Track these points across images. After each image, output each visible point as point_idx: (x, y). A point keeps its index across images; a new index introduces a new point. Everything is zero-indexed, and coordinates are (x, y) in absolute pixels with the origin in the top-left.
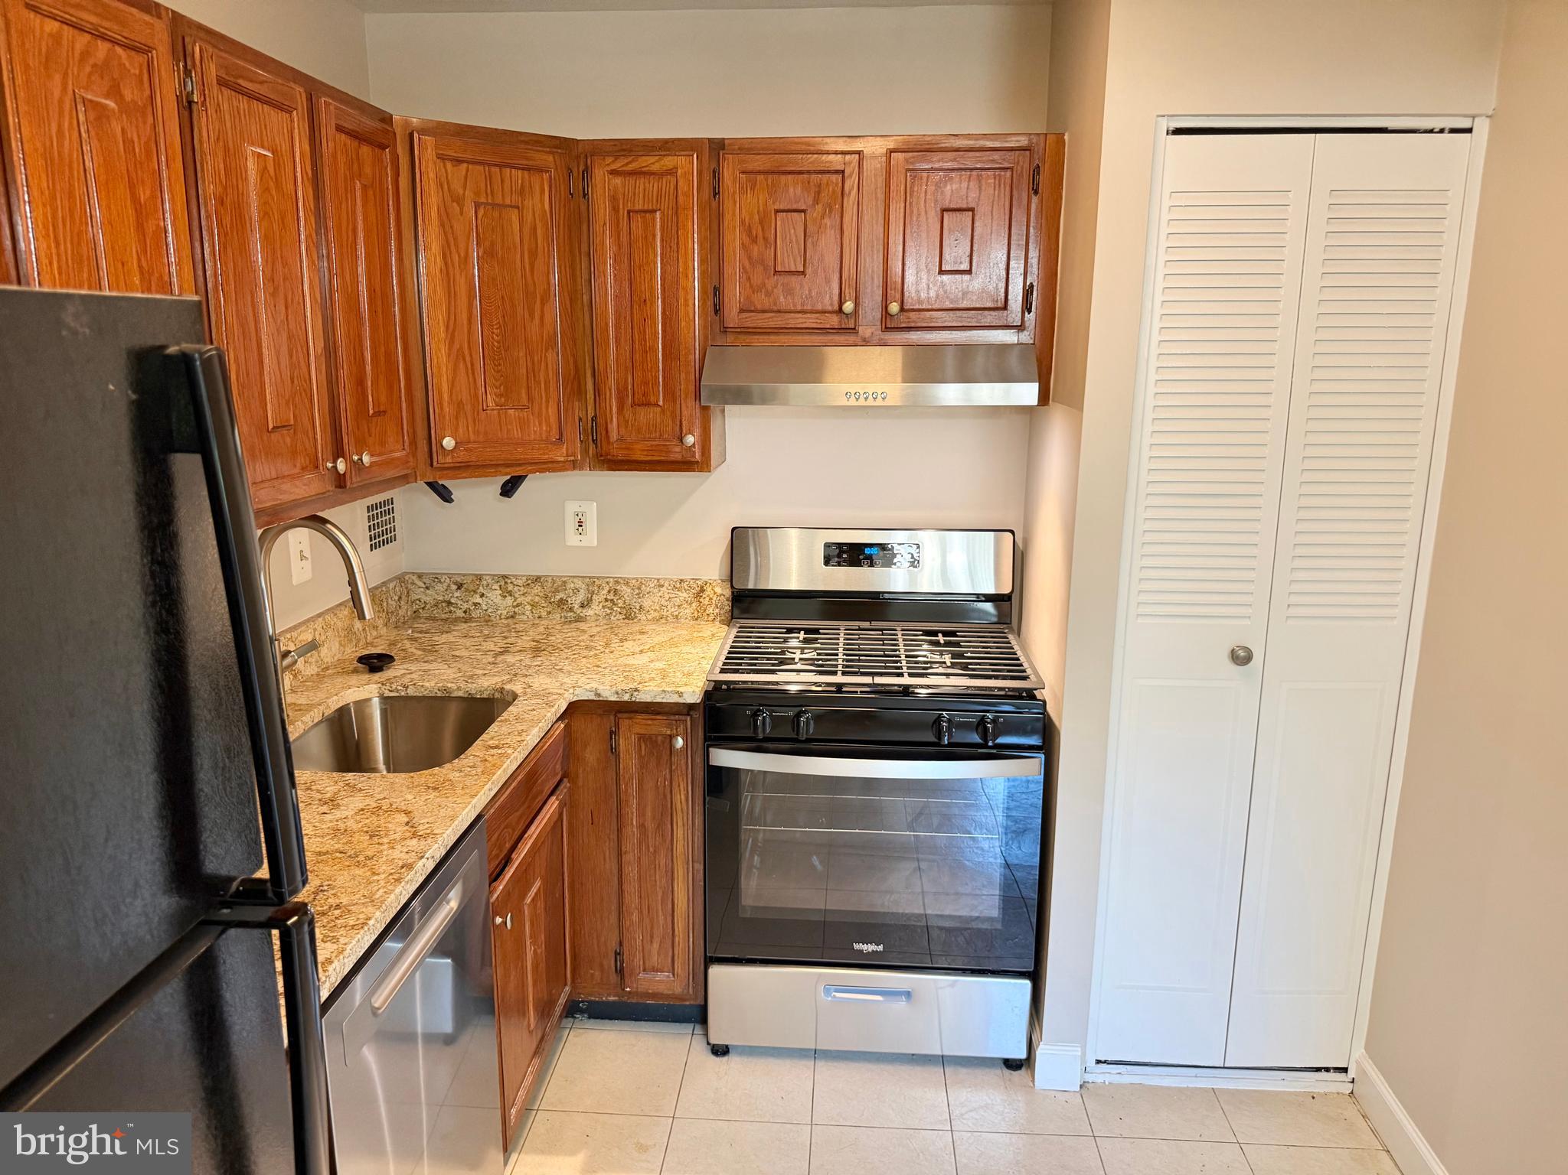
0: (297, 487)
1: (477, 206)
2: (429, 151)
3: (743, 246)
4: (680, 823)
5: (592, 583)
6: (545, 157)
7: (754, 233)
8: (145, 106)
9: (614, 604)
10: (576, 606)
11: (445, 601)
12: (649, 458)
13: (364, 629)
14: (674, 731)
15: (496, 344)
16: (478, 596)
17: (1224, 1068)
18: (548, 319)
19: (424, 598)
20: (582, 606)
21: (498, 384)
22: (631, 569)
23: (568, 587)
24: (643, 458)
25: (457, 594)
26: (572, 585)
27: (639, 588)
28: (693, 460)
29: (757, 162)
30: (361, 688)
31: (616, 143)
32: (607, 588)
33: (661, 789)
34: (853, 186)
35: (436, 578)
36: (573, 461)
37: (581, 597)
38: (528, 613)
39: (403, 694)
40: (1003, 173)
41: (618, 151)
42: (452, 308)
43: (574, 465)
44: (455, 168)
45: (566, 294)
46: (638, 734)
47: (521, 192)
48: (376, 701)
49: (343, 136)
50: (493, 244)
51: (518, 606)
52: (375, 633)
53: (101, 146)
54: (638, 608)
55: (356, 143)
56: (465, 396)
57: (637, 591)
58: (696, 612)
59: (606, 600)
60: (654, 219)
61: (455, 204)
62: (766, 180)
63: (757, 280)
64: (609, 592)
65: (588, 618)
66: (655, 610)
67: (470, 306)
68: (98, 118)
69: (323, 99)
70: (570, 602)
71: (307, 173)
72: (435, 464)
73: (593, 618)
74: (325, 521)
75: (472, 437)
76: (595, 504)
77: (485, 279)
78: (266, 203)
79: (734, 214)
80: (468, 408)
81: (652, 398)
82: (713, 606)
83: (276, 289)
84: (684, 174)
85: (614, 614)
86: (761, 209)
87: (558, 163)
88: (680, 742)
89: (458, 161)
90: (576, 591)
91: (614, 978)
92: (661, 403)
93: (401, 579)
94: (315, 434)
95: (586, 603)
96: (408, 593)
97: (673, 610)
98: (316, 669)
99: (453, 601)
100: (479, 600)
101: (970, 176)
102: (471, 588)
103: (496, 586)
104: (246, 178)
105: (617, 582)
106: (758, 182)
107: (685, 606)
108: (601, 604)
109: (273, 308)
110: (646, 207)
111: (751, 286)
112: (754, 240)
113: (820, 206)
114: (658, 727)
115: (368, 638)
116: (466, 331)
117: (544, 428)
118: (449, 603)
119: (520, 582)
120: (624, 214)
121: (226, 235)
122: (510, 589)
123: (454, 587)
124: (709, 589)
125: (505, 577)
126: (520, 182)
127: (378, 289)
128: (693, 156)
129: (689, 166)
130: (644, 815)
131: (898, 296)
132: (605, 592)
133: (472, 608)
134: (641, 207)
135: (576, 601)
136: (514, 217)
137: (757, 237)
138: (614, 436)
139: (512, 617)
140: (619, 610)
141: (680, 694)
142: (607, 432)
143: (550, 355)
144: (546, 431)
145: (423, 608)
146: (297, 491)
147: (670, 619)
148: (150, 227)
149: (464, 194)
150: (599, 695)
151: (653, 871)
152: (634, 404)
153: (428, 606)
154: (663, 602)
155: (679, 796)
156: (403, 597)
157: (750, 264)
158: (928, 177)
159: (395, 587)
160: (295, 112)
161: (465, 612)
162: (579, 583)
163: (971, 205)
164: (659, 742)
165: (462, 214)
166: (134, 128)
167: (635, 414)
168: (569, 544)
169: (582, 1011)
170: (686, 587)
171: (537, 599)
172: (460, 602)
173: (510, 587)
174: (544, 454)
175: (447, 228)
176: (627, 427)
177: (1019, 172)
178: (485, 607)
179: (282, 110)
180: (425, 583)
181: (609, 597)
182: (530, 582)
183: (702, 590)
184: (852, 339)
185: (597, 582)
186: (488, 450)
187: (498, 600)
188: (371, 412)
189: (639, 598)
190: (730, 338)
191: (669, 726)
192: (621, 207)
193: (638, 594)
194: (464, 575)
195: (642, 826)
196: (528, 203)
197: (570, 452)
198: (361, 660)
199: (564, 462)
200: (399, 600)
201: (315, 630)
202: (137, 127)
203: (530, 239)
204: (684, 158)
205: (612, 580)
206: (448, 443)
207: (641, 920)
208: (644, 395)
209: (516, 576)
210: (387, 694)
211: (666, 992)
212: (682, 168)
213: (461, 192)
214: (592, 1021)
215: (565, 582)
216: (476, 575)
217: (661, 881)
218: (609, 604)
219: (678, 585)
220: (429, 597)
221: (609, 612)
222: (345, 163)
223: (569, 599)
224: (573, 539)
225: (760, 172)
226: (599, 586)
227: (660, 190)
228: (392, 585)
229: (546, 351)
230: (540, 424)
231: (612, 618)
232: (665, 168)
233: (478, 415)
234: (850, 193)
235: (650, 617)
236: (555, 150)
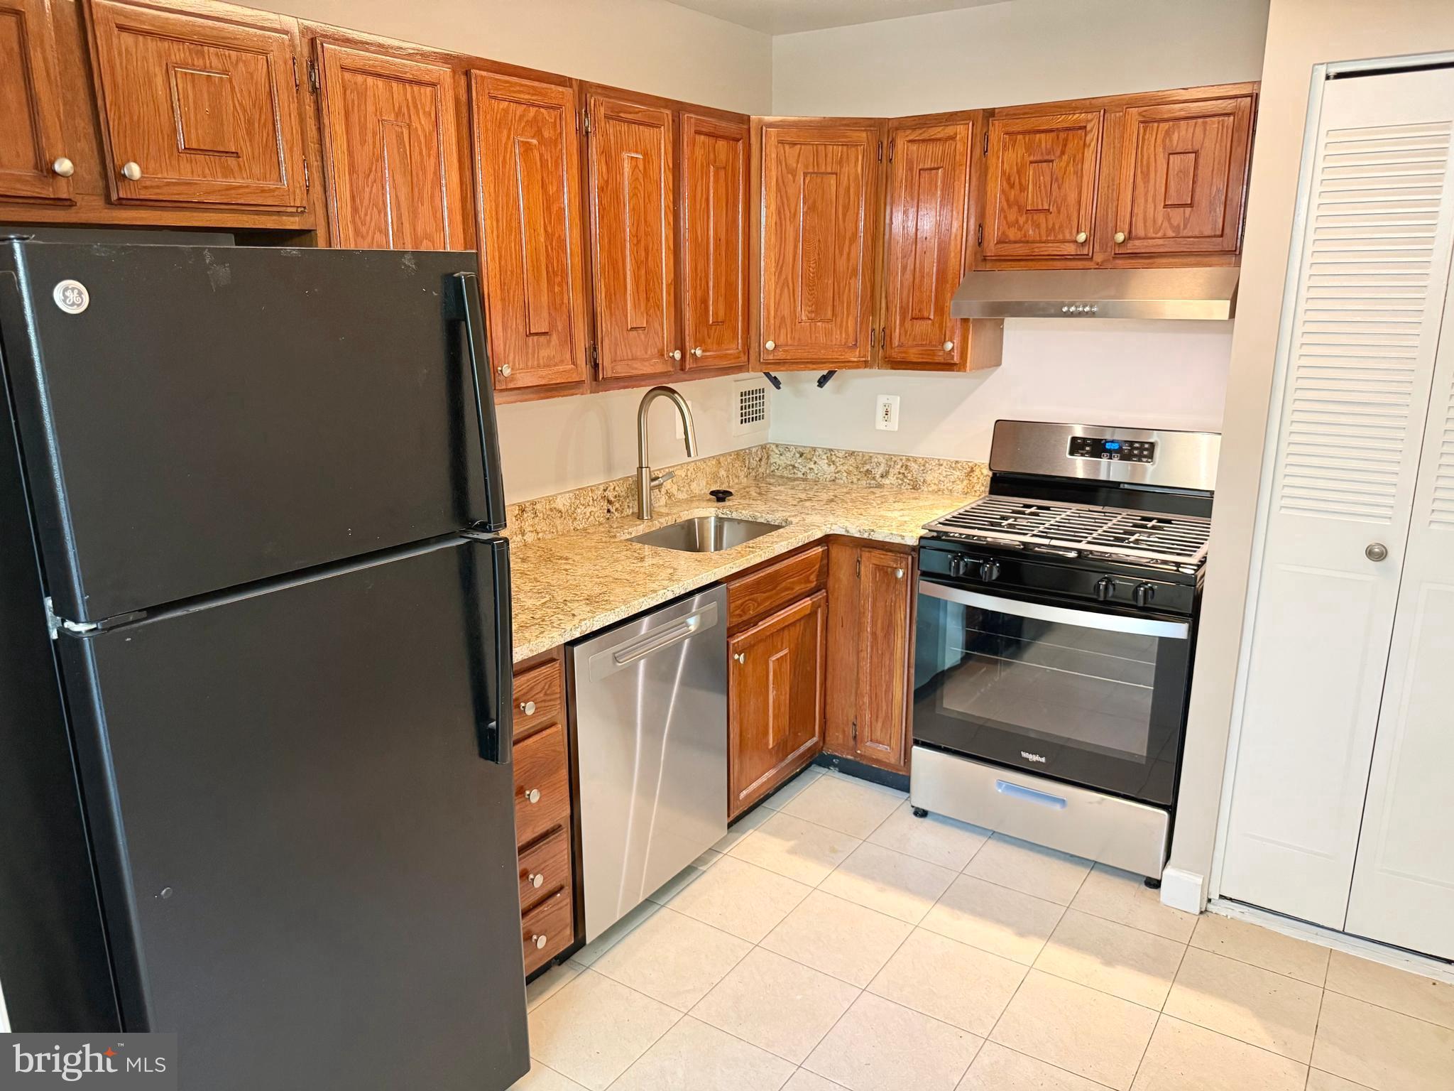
0: (645, 366)
1: (805, 174)
2: (773, 139)
3: (1003, 191)
4: (900, 636)
5: (890, 459)
6: (857, 134)
7: (1012, 179)
8: (556, 139)
9: (905, 477)
10: (878, 476)
11: (791, 465)
12: (920, 360)
13: (728, 476)
14: (899, 565)
15: (811, 275)
16: (812, 463)
17: (1343, 932)
18: (853, 255)
19: (779, 462)
20: (882, 476)
21: (810, 304)
22: (921, 451)
23: (873, 461)
24: (915, 360)
25: (799, 461)
26: (876, 460)
27: (924, 466)
28: (953, 362)
29: (1018, 126)
30: (705, 509)
31: (915, 118)
32: (900, 464)
33: (888, 609)
34: (1093, 139)
35: (787, 448)
36: (865, 361)
37: (882, 469)
38: (844, 478)
39: (730, 517)
40: (1226, 118)
41: (916, 125)
42: (782, 249)
43: (866, 364)
44: (791, 149)
45: (869, 235)
46: (874, 564)
47: (840, 162)
48: (713, 519)
49: (702, 137)
50: (815, 202)
51: (838, 472)
52: (736, 481)
53: (526, 166)
54: (922, 481)
55: (712, 140)
56: (786, 312)
57: (922, 468)
58: (966, 488)
59: (899, 473)
60: (937, 173)
61: (790, 176)
62: (1024, 138)
63: (1012, 217)
64: (902, 467)
65: (885, 486)
66: (935, 484)
67: (796, 247)
68: (526, 151)
69: (686, 116)
70: (873, 473)
71: (668, 166)
72: (762, 360)
73: (889, 487)
74: (673, 392)
75: (790, 342)
76: (899, 398)
77: (807, 228)
78: (636, 188)
79: (997, 167)
80: (788, 321)
81: (925, 313)
82: (980, 484)
83: (639, 242)
84: (962, 139)
85: (904, 484)
86: (1019, 161)
87: (870, 138)
88: (900, 574)
89: (793, 144)
90: (879, 464)
91: (852, 743)
92: (932, 317)
93: (763, 447)
94: (663, 334)
95: (884, 474)
96: (768, 457)
97: (948, 485)
98: (686, 496)
99: (796, 466)
100: (813, 466)
101: (1196, 124)
102: (809, 456)
103: (824, 457)
104: (623, 174)
105: (908, 460)
106: (1018, 141)
107: (958, 482)
108: (895, 476)
109: (636, 254)
110: (932, 166)
111: (1007, 223)
112: (1012, 186)
113: (1066, 156)
114: (888, 559)
115: (731, 482)
116: (791, 266)
117: (844, 336)
118: (794, 467)
119: (840, 455)
120: (916, 172)
121: (604, 209)
122: (833, 459)
123: (798, 455)
124: (978, 470)
125: (831, 450)
126: (839, 154)
127: (723, 237)
128: (968, 124)
129: (963, 131)
130: (876, 626)
131: (1127, 227)
132: (899, 466)
133: (808, 472)
134: (929, 167)
135: (878, 472)
136: (832, 182)
137: (1014, 184)
138: (896, 342)
139: (834, 480)
140: (908, 481)
141: (903, 537)
142: (891, 338)
143: (852, 281)
144: (845, 338)
145: (777, 469)
146: (645, 369)
147: (946, 492)
148: (555, 208)
149: (797, 168)
150: (847, 531)
151: (880, 668)
152: (913, 319)
153: (781, 468)
154: (942, 478)
155: (899, 615)
156: (764, 460)
157: (1008, 204)
158: (1158, 127)
159: (757, 451)
160: (663, 127)
161: (803, 474)
162: (881, 459)
163: (1196, 148)
164: (889, 572)
165: (794, 182)
166: (549, 153)
167: (912, 326)
168: (878, 428)
169: (835, 766)
170: (960, 468)
171: (851, 468)
172: (801, 467)
173: (834, 458)
174: (841, 355)
175: (783, 193)
176: (906, 336)
177: (1240, 116)
178: (816, 472)
179: (653, 127)
180: (780, 451)
181: (901, 471)
182: (847, 455)
183: (972, 471)
184: (1087, 264)
185: (894, 459)
186: (800, 351)
187: (825, 467)
188: (711, 322)
189: (924, 473)
190: (989, 266)
191: (895, 561)
192: (915, 166)
193: (923, 470)
194: (804, 447)
195: (874, 634)
196: (845, 169)
197: (862, 355)
198: (712, 493)
199: (857, 362)
200: (759, 461)
201: (688, 470)
202: (551, 152)
203: (844, 196)
204: (962, 126)
205: (904, 457)
206: (770, 345)
207: (871, 703)
208: (919, 311)
209: (838, 450)
210: (721, 515)
211: (885, 760)
212: (960, 134)
213: (795, 165)
214: (841, 774)
215: (871, 457)
216: (812, 448)
217: (885, 677)
218: (901, 476)
219: (954, 465)
220: (782, 461)
221: (900, 482)
222: (702, 156)
223: (873, 470)
224: (881, 425)
225: (1019, 133)
226: (895, 462)
227: (944, 152)
228: (754, 450)
229: (850, 278)
230: (841, 333)
231: (903, 487)
232: (947, 135)
233: (795, 325)
234: (1090, 145)
235: (930, 489)
236: (868, 129)
